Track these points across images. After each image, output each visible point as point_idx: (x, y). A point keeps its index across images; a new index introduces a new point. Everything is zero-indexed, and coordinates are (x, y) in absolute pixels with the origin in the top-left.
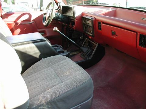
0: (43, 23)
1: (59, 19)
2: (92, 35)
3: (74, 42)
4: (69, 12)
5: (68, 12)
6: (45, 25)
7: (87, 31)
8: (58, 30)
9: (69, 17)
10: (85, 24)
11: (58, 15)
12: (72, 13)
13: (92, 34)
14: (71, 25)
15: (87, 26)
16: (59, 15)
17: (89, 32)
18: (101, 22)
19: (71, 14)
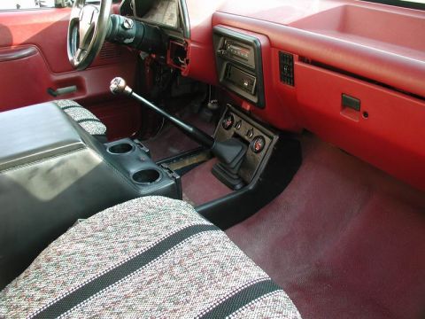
0: (70, 58)
1: (127, 41)
2: (255, 100)
3: (191, 129)
4: (161, 10)
5: (156, 9)
6: (76, 63)
7: (234, 83)
8: (128, 89)
9: (162, 31)
10: (223, 58)
11: (123, 26)
12: (172, 15)
13: (254, 95)
14: (171, 57)
15: (234, 64)
16: (126, 25)
17: (241, 86)
18: (296, 57)
19: (167, 17)
